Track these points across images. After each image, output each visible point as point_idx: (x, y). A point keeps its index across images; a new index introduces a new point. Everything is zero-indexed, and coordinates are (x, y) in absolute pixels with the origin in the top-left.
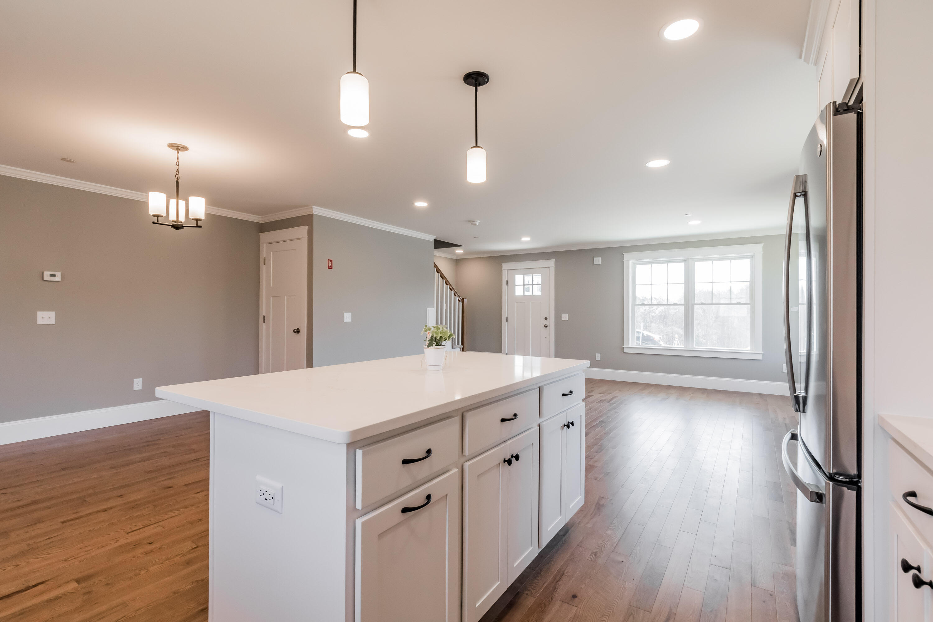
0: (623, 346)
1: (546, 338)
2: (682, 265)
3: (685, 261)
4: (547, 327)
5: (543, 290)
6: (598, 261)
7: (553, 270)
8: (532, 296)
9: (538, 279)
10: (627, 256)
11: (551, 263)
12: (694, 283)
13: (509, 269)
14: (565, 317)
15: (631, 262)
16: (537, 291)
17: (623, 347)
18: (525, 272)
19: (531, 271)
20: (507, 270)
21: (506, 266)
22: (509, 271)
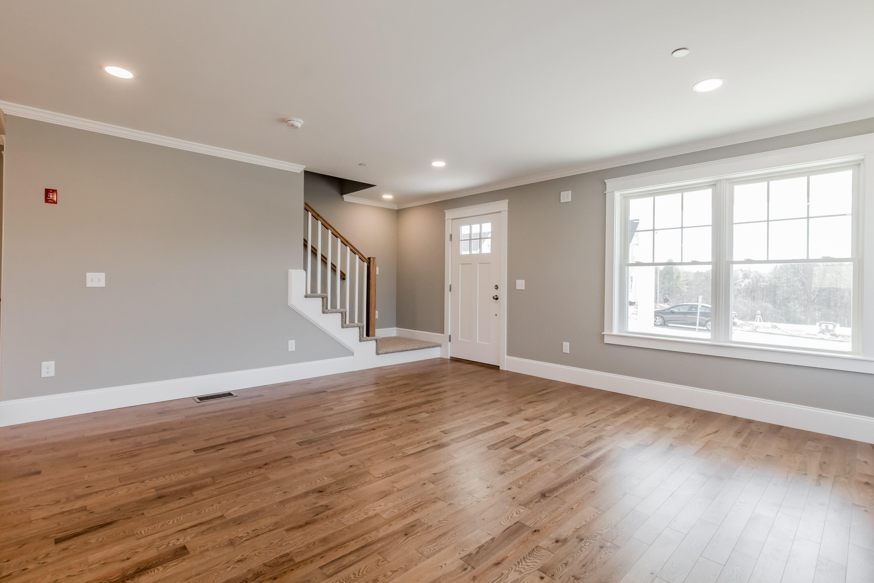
0: (603, 333)
1: (496, 315)
2: (708, 193)
3: (713, 185)
4: (497, 299)
5: (493, 246)
6: (566, 196)
7: (505, 216)
8: (480, 254)
9: (487, 227)
10: (610, 183)
11: (503, 205)
12: (732, 224)
13: (454, 217)
14: (521, 284)
15: (618, 195)
16: (486, 247)
17: (604, 335)
18: (470, 220)
19: (479, 218)
20: (451, 220)
21: (450, 214)
22: (454, 221)
